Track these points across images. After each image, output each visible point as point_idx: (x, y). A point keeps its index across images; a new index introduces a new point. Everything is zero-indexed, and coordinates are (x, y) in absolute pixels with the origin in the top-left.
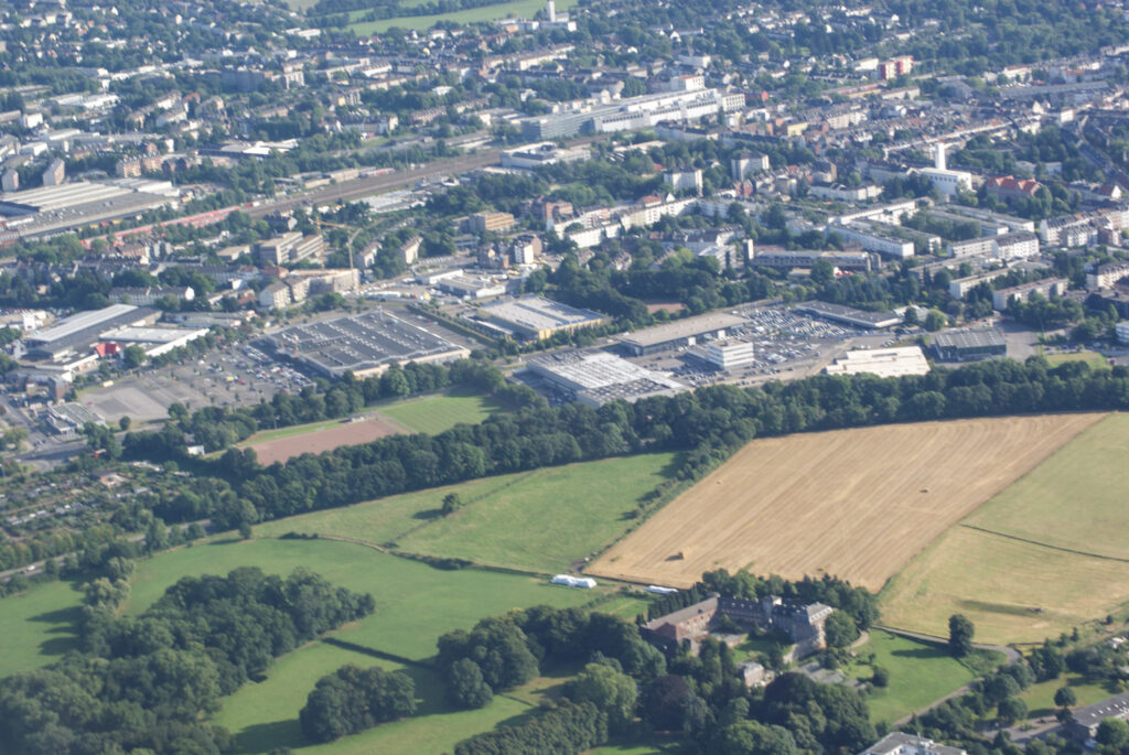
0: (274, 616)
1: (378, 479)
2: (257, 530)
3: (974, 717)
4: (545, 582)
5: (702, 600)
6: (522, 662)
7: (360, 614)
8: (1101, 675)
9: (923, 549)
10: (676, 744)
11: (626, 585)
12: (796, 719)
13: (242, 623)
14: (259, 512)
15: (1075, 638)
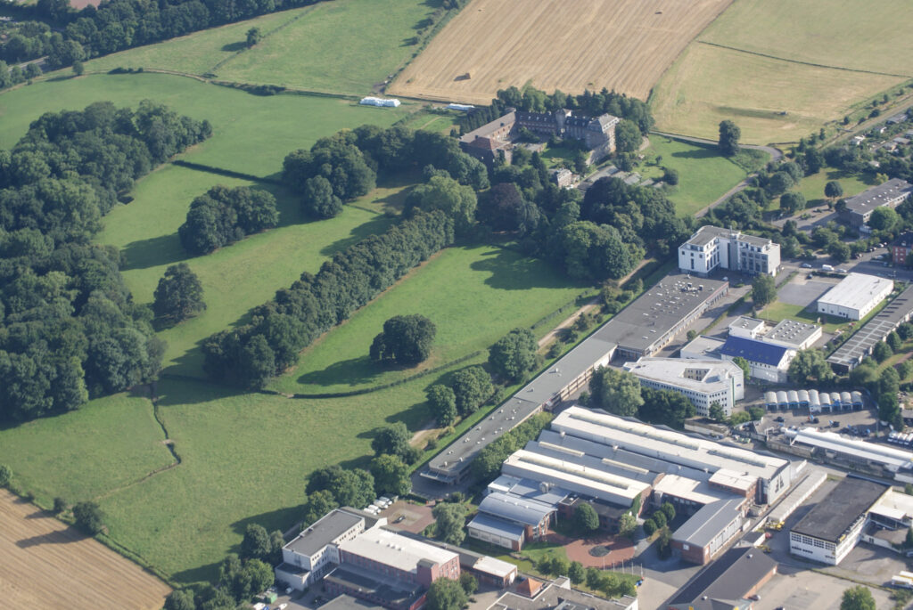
0: (132, 144)
1: (186, 17)
2: (89, 66)
3: (760, 209)
4: (355, 103)
5: (502, 115)
6: (364, 176)
7: (201, 138)
8: (856, 169)
9: (673, 63)
10: (513, 243)
11: (427, 104)
12: (621, 217)
13: (109, 152)
14: (86, 51)
15: (822, 137)
